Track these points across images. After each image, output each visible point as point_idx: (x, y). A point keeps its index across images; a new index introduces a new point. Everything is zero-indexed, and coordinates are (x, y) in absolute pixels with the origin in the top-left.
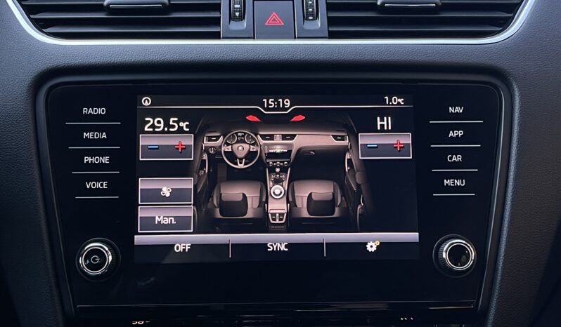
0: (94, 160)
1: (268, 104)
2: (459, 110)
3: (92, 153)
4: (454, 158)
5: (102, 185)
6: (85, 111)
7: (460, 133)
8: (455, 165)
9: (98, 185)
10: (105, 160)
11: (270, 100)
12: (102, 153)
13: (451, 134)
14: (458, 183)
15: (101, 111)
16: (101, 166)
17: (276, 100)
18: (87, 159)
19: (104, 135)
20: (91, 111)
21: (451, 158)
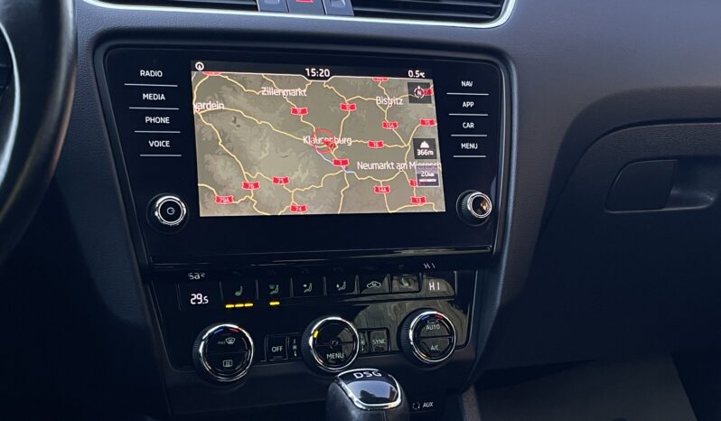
0: (155, 120)
1: (311, 74)
2: (469, 84)
3: (153, 114)
4: (468, 125)
5: (164, 144)
6: (142, 73)
7: (472, 104)
8: (469, 131)
9: (160, 144)
10: (166, 120)
11: (313, 69)
12: (162, 114)
13: (464, 105)
14: (472, 146)
15: (159, 74)
16: (162, 126)
17: (317, 70)
18: (148, 119)
19: (163, 97)
20: (147, 73)
21: (466, 125)
